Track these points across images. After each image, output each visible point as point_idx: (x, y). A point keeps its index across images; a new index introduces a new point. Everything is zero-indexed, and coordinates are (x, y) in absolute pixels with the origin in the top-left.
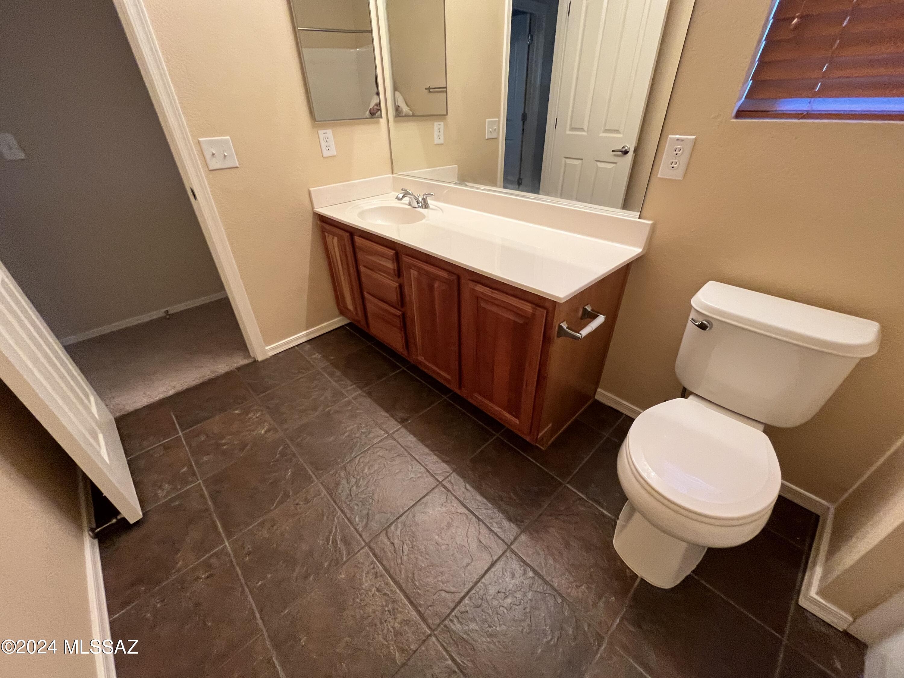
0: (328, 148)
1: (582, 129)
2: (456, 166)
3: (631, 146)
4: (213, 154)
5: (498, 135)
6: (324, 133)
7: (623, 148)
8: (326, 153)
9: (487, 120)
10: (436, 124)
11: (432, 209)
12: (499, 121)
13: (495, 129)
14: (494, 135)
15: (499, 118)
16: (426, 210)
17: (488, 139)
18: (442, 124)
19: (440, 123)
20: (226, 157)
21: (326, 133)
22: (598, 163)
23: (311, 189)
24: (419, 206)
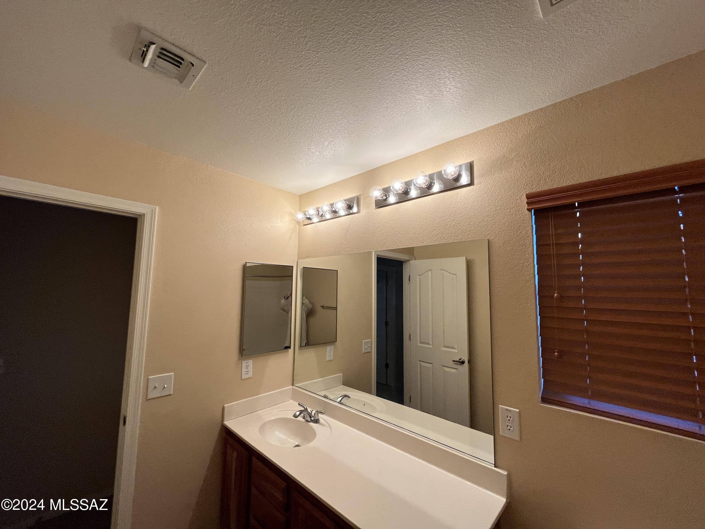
0: (247, 372)
1: (428, 344)
2: (342, 374)
3: (466, 358)
4: (155, 387)
5: (372, 350)
6: (246, 363)
7: (460, 359)
8: (244, 377)
9: (364, 341)
10: (328, 348)
11: (322, 425)
12: (371, 341)
13: (369, 346)
14: (369, 350)
15: (372, 340)
16: (317, 425)
17: (364, 353)
18: (332, 347)
19: (331, 347)
20: (165, 389)
21: (248, 362)
22: (445, 368)
23: (225, 406)
24: (311, 420)
